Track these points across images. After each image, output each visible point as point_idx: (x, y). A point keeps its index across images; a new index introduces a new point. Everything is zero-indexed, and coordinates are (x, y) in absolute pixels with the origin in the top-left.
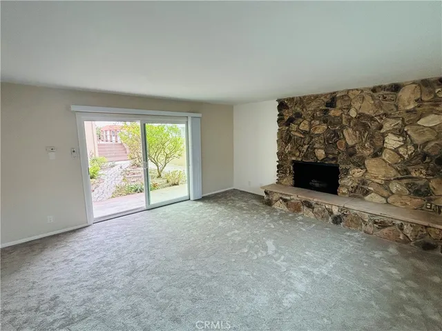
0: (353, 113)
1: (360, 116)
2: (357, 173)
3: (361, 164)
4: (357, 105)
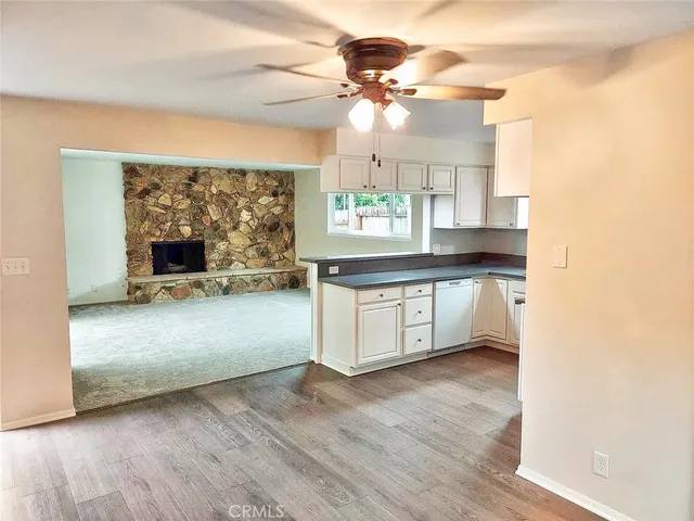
0: (214, 191)
1: (220, 193)
2: (222, 246)
3: (224, 238)
4: (216, 182)
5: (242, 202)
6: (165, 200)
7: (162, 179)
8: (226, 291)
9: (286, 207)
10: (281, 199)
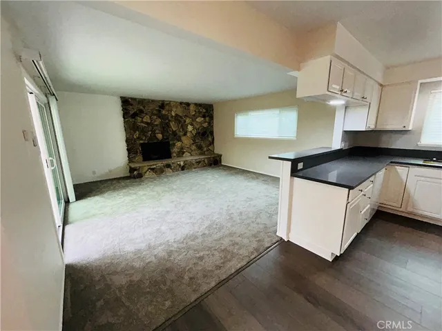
0: (173, 114)
1: (177, 115)
2: (179, 144)
3: (179, 140)
4: (174, 109)
5: (188, 121)
6: (147, 119)
7: (144, 107)
8: (183, 168)
9: (209, 123)
10: (207, 119)
